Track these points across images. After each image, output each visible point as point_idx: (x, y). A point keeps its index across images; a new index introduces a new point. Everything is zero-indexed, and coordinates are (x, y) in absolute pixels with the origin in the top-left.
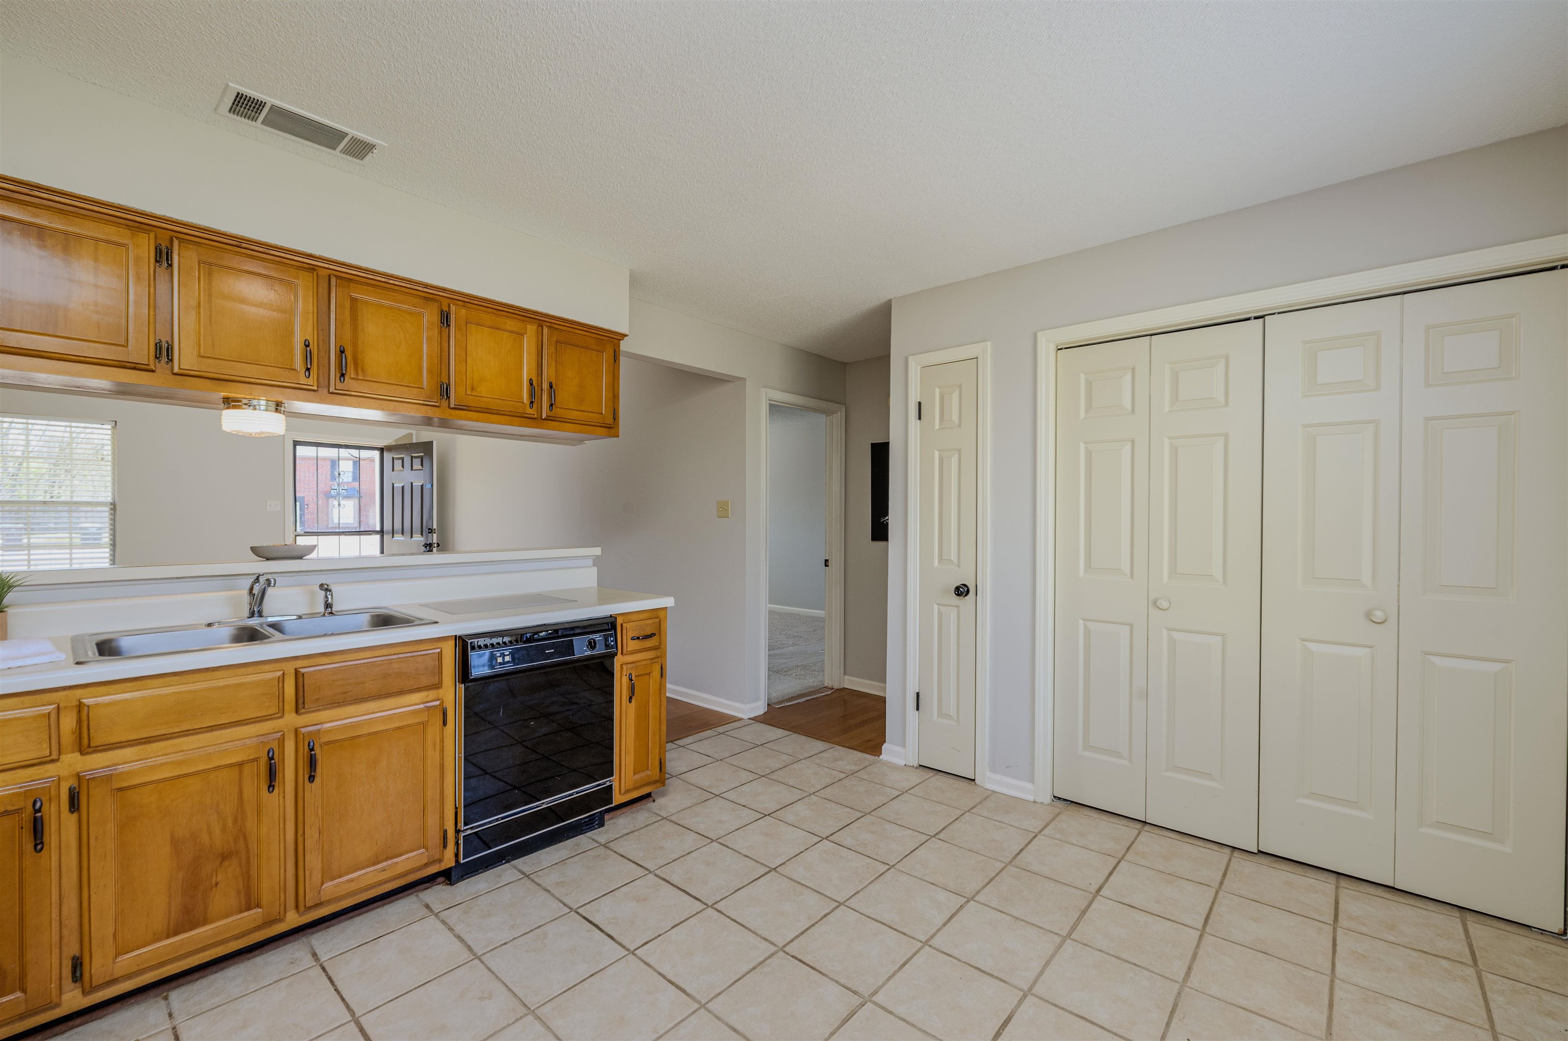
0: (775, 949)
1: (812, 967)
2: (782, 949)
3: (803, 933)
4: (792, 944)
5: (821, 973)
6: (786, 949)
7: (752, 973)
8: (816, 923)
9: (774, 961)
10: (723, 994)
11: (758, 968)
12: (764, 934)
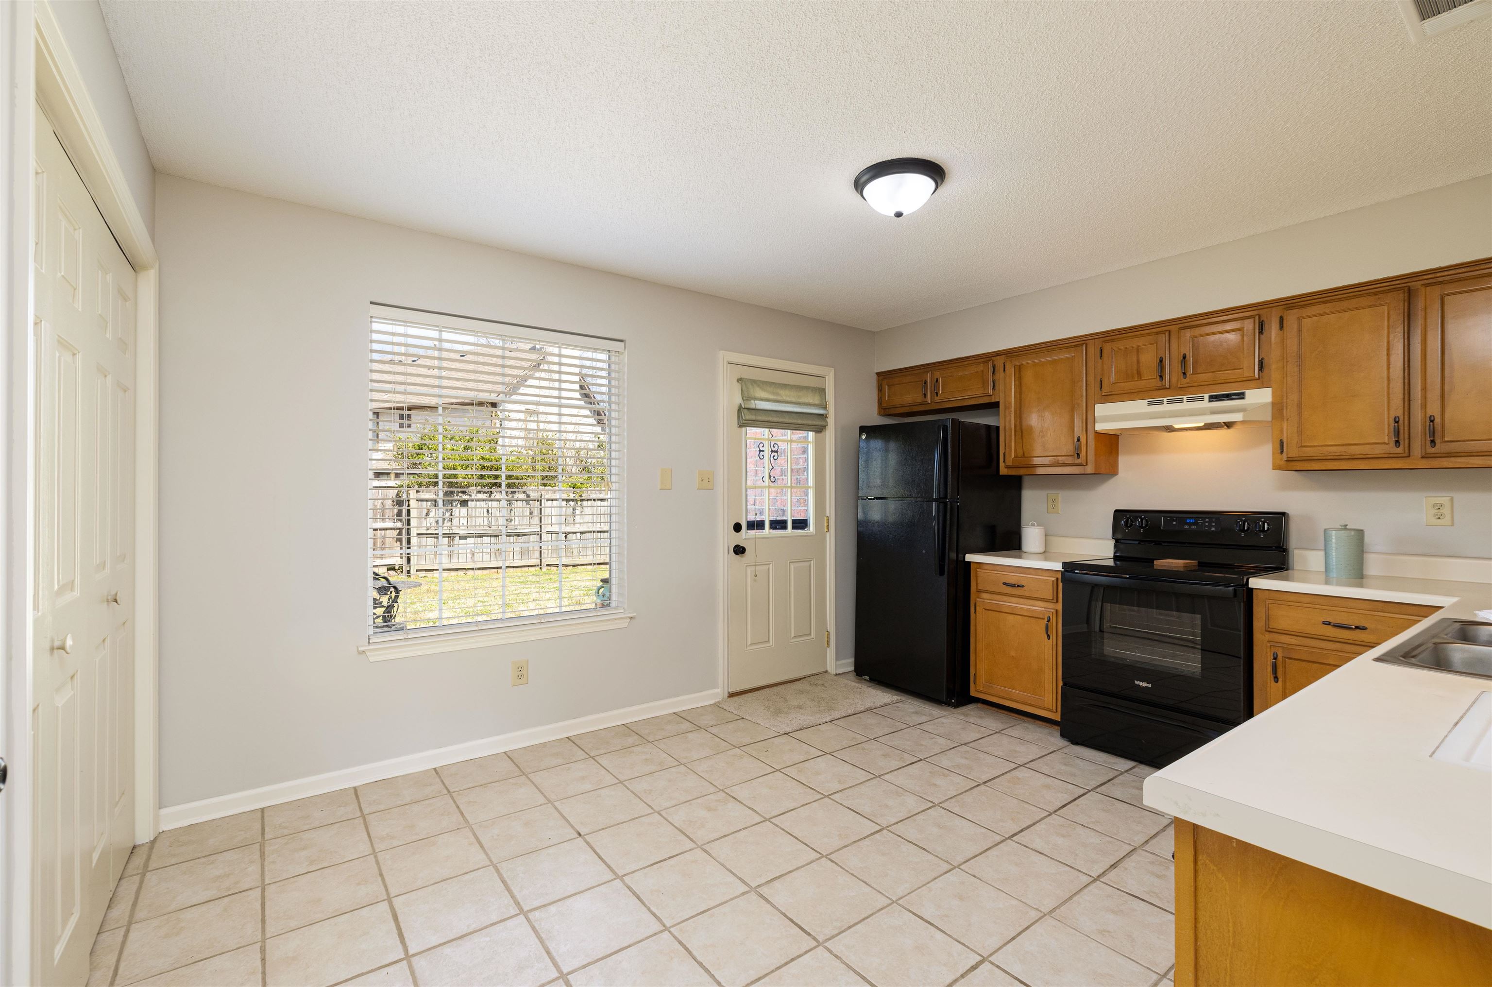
0: (826, 944)
1: (793, 922)
2: (819, 944)
3: (793, 960)
4: (808, 948)
5: (785, 916)
6: (815, 944)
7: (852, 923)
8: (773, 971)
9: (829, 932)
10: (878, 908)
11: (846, 927)
12: (837, 963)
